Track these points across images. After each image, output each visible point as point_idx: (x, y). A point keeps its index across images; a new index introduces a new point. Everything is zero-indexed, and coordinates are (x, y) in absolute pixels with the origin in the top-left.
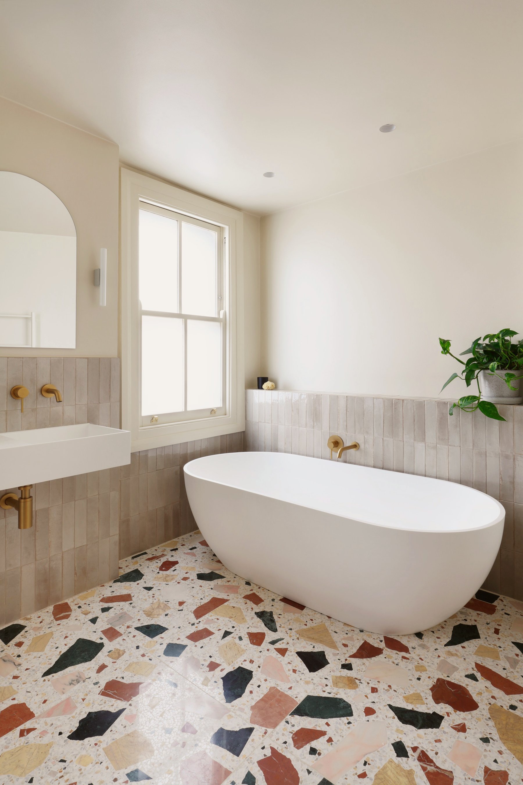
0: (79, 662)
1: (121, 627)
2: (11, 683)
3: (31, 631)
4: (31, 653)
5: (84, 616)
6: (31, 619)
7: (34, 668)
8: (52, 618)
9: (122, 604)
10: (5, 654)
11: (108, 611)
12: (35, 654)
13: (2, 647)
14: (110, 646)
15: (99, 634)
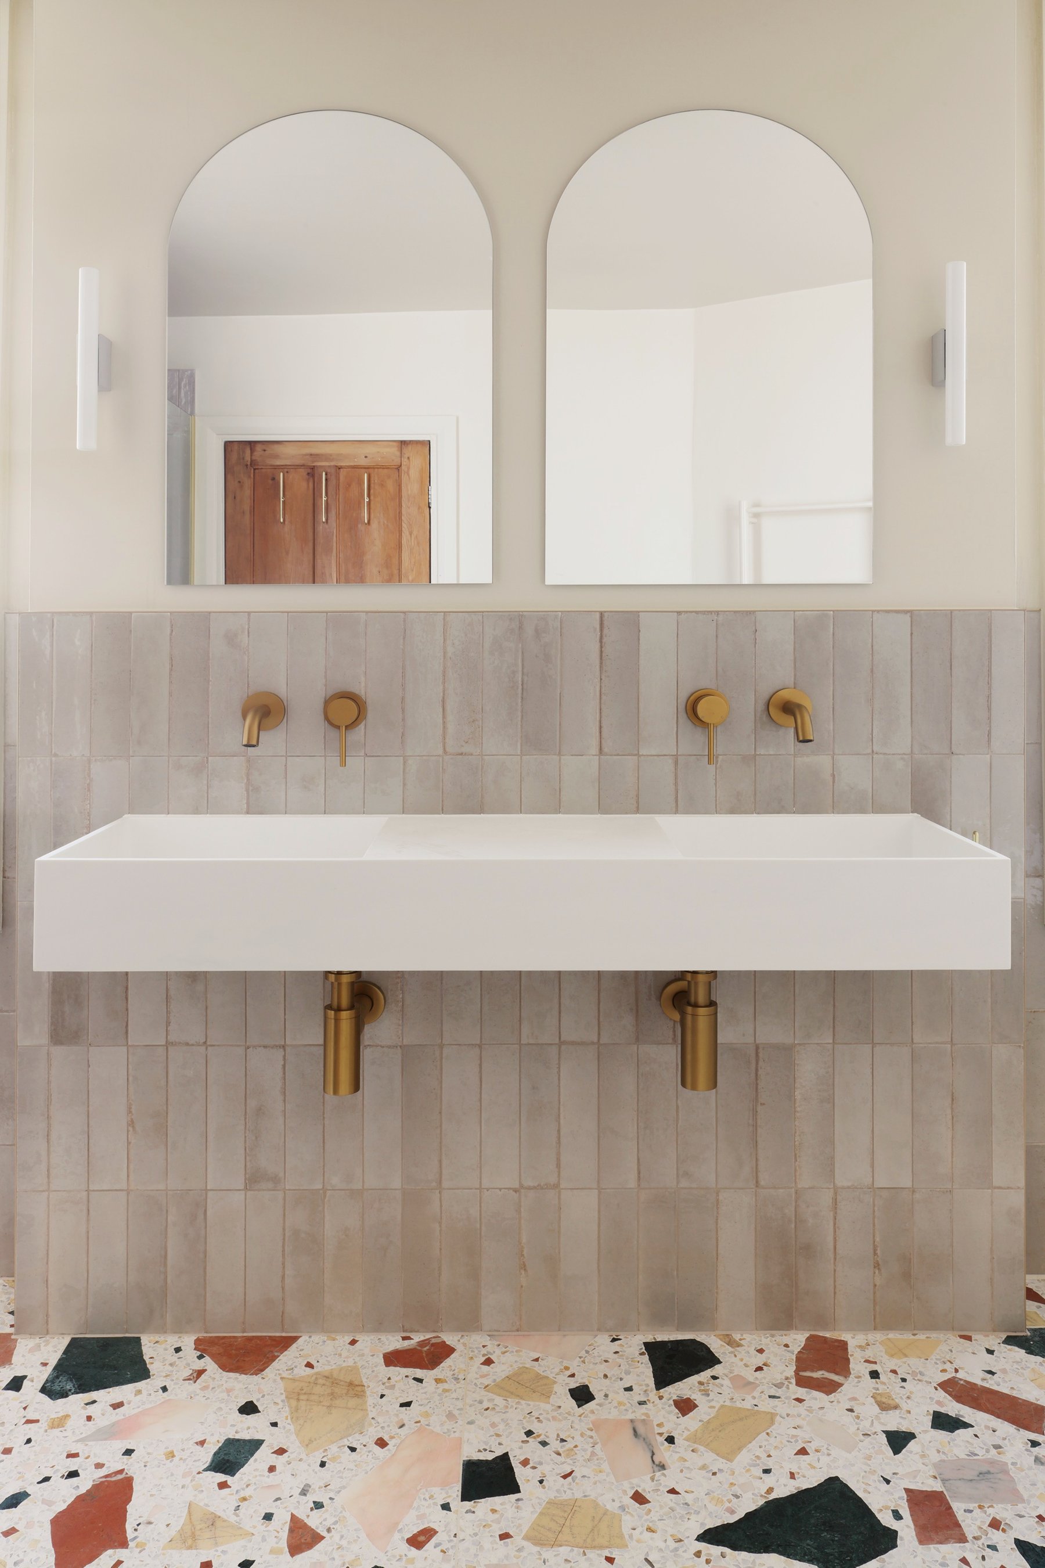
0: (805, 1555)
1: (971, 1511)
2: (623, 1508)
3: (726, 1382)
4: (701, 1448)
5: (877, 1409)
6: (739, 1345)
7: (689, 1498)
8: (791, 1371)
9: (1006, 1428)
10: (643, 1414)
11: (952, 1432)
12: (708, 1457)
13: (645, 1391)
14: (915, 1557)
15: (896, 1496)
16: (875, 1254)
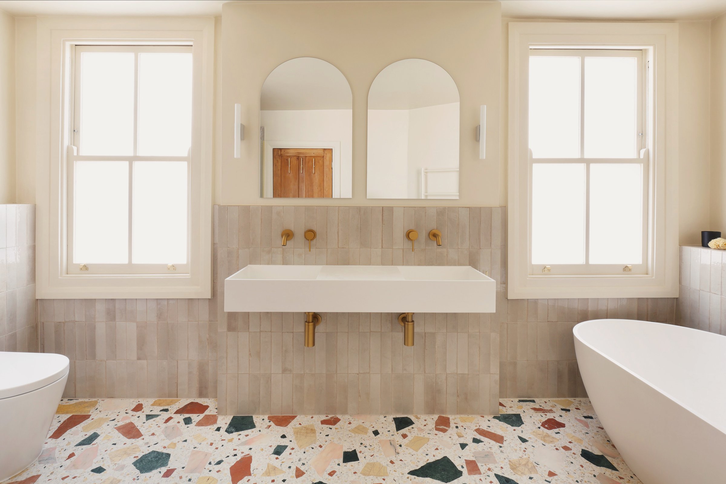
0: (437, 478)
1: (483, 466)
2: (387, 465)
3: (416, 429)
4: (409, 448)
5: (457, 437)
6: (420, 419)
7: (406, 462)
8: (434, 426)
9: (493, 442)
10: (393, 438)
11: (478, 443)
12: (411, 451)
13: (394, 432)
14: (467, 478)
15: (462, 462)
16: (457, 393)
